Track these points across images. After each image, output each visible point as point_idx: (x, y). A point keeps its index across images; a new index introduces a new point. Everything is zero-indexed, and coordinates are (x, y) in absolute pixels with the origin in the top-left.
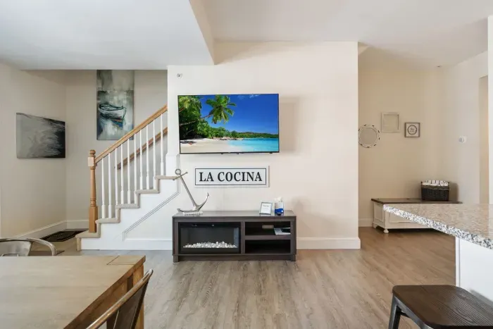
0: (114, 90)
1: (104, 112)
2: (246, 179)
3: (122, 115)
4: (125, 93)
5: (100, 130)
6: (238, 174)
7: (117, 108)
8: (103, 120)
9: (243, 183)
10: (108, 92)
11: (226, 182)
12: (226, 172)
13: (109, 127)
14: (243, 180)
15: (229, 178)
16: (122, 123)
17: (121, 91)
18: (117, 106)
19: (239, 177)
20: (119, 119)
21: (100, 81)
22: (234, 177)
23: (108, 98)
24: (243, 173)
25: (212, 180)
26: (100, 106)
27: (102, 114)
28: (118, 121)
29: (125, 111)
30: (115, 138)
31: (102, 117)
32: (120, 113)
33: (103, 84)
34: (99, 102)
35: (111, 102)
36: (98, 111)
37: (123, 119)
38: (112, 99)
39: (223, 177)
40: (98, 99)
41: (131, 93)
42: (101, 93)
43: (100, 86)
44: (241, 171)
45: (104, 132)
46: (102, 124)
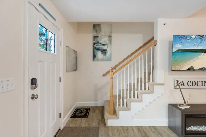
0: (102, 35)
1: (97, 47)
2: (203, 85)
3: (106, 48)
4: (108, 37)
5: (94, 56)
6: (199, 82)
7: (104, 45)
8: (96, 51)
9: (202, 87)
10: (99, 36)
11: (192, 87)
12: (192, 81)
13: (99, 54)
14: (202, 86)
15: (194, 84)
16: (106, 52)
17: (106, 36)
18: (104, 44)
19: (200, 84)
20: (104, 50)
21: (95, 31)
22: (196, 84)
23: (99, 39)
24: (202, 82)
25: (184, 86)
26: (95, 44)
27: (96, 48)
28: (104, 51)
29: (108, 46)
30: (102, 60)
31: (96, 49)
32: (105, 47)
33: (96, 32)
34: (94, 41)
35: (100, 42)
36: (93, 46)
37: (106, 51)
38: (101, 40)
39: (190, 84)
40: (94, 40)
41: (110, 37)
42: (95, 37)
43: (95, 34)
44: (201, 80)
45: (97, 57)
46: (95, 53)
